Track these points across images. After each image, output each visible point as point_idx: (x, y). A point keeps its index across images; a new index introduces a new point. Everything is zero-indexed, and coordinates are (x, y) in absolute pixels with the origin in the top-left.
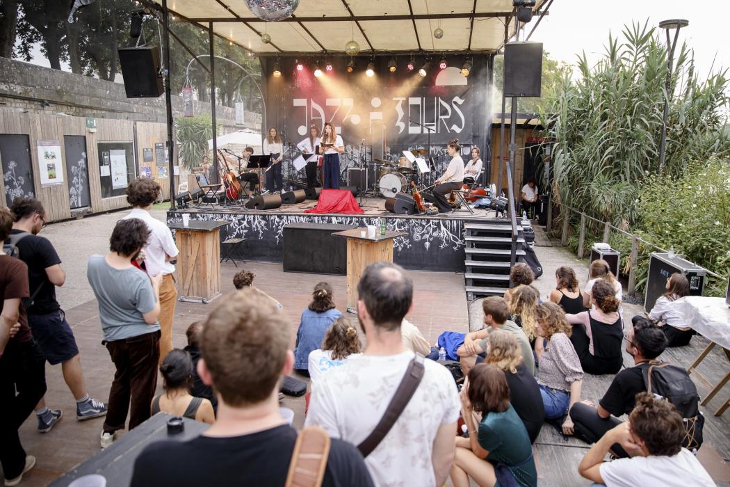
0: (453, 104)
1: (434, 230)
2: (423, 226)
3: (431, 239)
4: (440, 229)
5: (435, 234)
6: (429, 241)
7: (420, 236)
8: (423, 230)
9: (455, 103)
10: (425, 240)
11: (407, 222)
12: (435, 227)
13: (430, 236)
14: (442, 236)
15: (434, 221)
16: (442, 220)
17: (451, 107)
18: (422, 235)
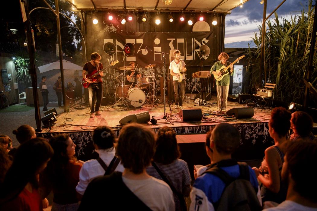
0: (202, 42)
1: (259, 130)
2: (252, 128)
3: (257, 137)
4: (263, 130)
5: (260, 134)
6: (256, 139)
7: (249, 136)
8: (252, 131)
9: (204, 42)
10: (253, 138)
11: (241, 127)
12: (260, 128)
13: (257, 135)
14: (264, 134)
15: (260, 124)
16: (265, 123)
17: (202, 44)
18: (251, 135)
